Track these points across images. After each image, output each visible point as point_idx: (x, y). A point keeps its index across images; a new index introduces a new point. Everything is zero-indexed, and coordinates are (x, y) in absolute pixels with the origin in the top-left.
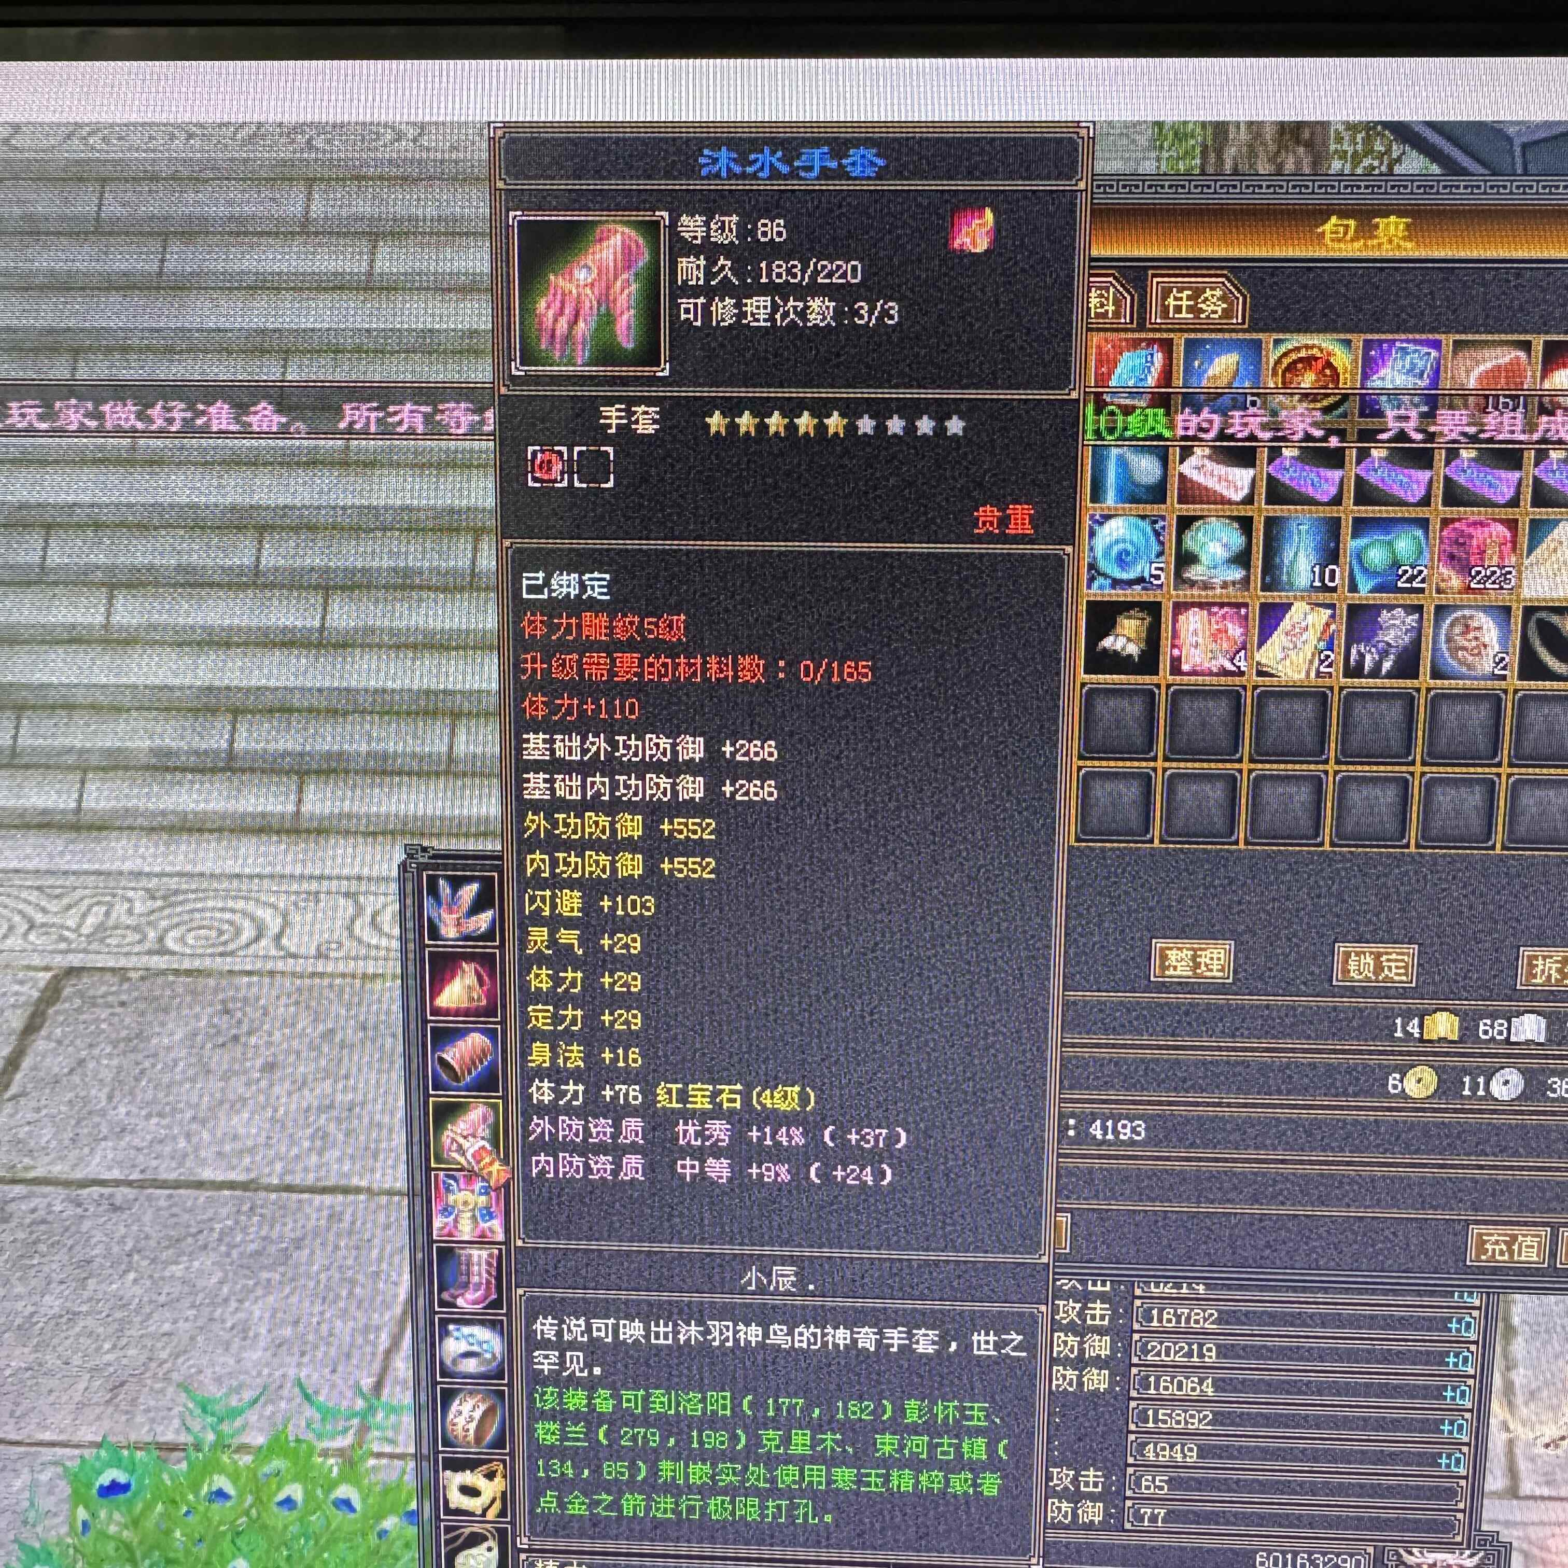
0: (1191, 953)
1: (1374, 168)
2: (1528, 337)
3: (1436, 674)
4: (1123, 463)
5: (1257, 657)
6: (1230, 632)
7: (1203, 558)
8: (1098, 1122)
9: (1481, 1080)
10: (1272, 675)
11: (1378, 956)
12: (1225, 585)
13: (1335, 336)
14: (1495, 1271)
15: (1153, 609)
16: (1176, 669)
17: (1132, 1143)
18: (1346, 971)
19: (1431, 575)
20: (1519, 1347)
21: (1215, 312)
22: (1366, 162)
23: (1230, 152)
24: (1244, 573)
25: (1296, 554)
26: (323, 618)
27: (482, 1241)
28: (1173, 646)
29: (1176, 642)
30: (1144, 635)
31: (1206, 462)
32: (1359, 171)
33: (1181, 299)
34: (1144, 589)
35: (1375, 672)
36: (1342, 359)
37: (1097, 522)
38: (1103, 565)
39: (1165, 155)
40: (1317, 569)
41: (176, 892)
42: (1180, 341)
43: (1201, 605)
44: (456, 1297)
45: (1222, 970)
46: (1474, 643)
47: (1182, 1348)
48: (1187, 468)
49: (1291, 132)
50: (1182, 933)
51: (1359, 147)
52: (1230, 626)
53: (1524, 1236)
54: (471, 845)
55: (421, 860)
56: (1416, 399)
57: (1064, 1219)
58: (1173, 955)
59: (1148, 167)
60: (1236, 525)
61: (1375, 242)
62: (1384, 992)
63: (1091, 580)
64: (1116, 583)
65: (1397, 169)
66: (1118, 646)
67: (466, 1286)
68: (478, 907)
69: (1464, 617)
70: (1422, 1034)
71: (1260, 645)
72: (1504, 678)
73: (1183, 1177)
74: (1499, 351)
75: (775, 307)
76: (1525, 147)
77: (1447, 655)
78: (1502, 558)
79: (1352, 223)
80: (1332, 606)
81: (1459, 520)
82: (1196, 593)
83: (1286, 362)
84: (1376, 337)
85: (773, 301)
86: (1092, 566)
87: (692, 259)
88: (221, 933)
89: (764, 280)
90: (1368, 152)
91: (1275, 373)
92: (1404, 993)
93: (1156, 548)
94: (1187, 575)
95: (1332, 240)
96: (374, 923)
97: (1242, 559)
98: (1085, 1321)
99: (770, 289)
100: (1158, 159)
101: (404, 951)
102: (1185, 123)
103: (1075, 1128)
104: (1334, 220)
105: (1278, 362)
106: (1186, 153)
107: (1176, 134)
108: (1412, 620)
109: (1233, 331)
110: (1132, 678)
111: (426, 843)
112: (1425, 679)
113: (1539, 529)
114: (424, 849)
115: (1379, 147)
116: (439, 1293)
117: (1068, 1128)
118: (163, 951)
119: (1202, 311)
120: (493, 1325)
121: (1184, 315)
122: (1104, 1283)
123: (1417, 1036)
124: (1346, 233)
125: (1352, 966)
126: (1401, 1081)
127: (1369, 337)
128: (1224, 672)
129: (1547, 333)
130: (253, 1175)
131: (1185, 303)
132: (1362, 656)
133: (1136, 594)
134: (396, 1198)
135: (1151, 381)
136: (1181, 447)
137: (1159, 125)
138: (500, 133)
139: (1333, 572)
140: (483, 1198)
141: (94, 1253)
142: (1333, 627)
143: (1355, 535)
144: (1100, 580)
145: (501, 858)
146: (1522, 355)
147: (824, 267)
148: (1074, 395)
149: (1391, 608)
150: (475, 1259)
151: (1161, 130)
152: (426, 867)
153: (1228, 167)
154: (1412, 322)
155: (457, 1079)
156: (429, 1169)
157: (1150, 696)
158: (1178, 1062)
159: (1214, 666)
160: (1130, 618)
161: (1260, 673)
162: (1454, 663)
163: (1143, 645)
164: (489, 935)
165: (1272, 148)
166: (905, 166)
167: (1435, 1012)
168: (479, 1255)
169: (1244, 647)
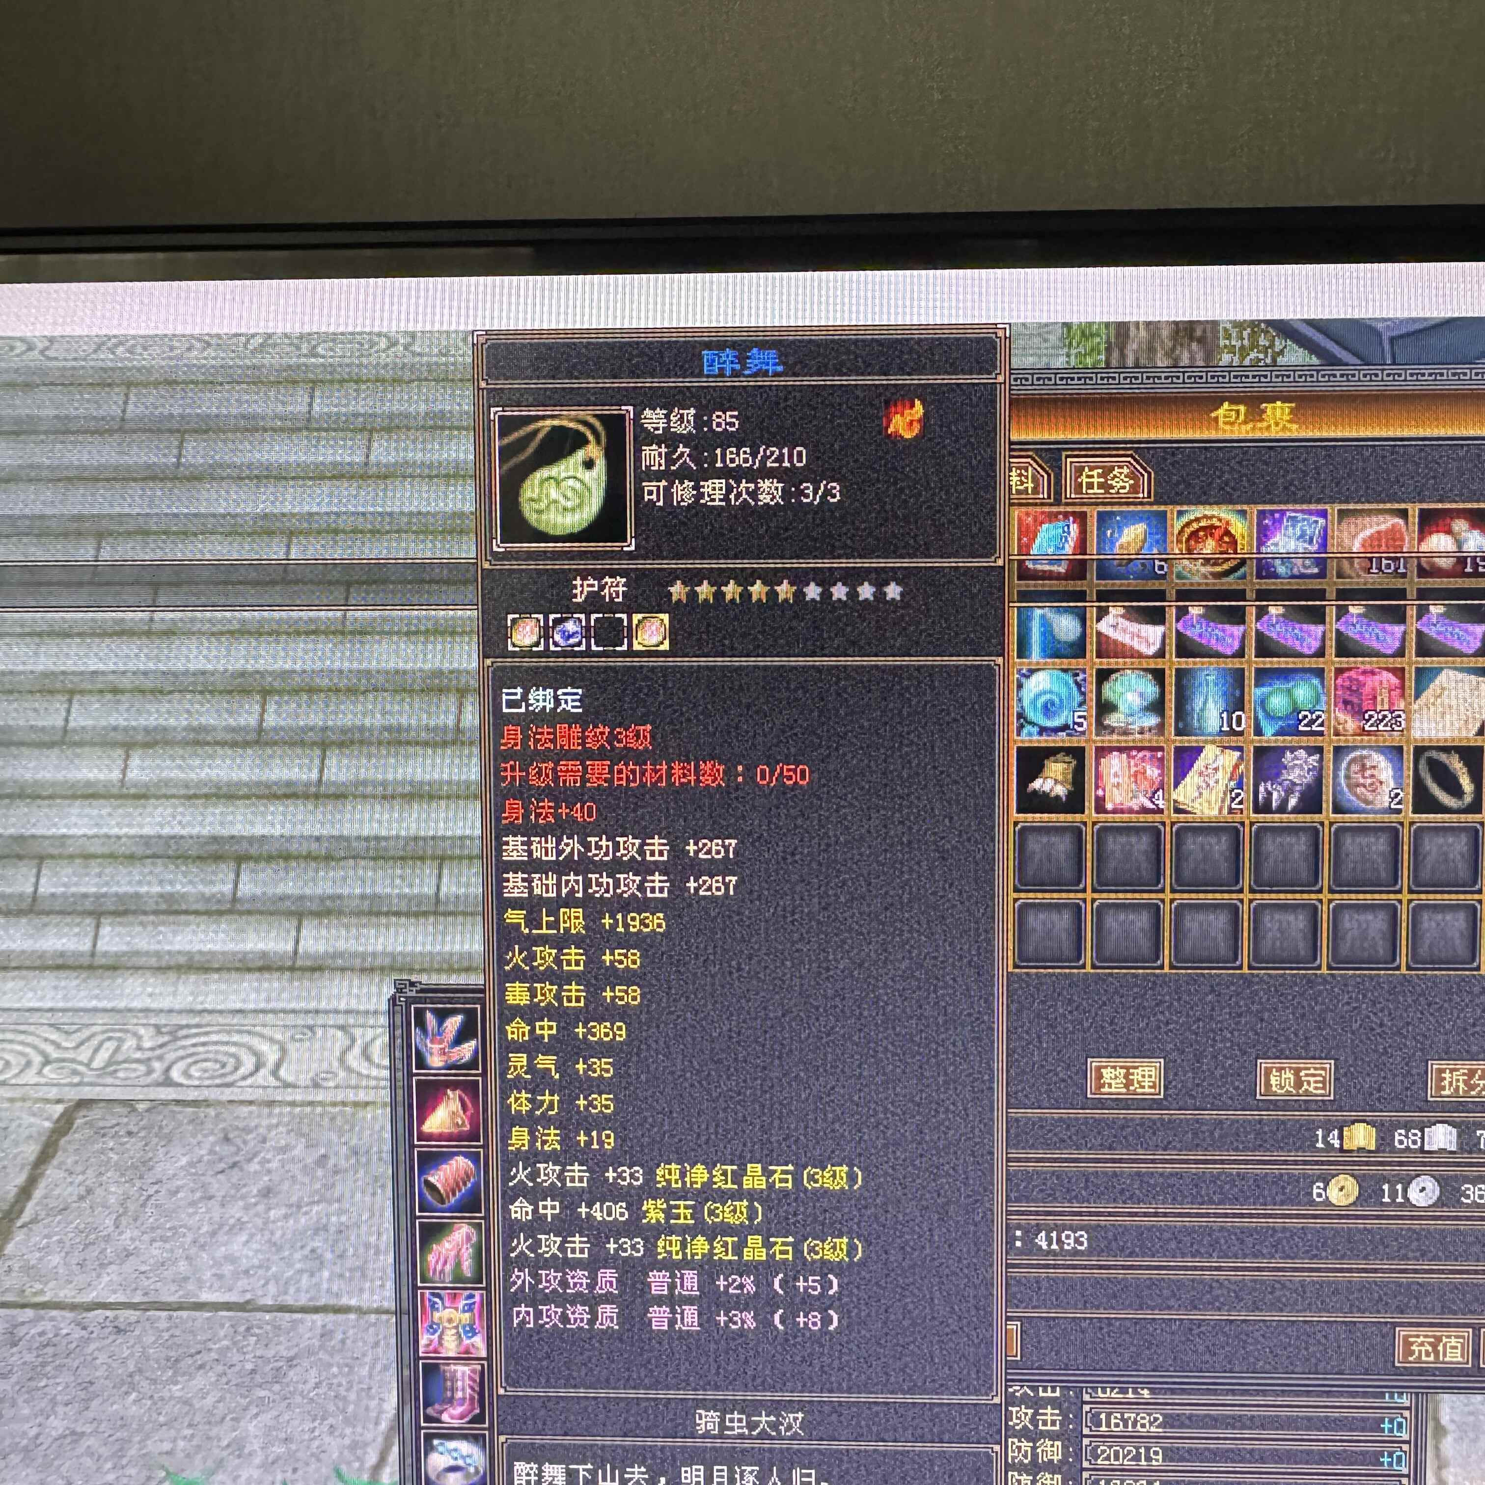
0: (1123, 1071)
1: (1260, 360)
2: (1403, 506)
3: (1337, 809)
4: (1046, 624)
5: (1174, 796)
6: (1149, 772)
7: (1122, 707)
8: (1043, 1234)
9: (1399, 1187)
10: (1188, 812)
11: (1297, 1071)
12: (1141, 732)
13: (1230, 507)
14: (1422, 1371)
15: (1078, 753)
16: (1100, 807)
17: (1075, 1253)
18: (1268, 1084)
19: (1329, 718)
20: (1448, 1445)
21: (1124, 488)
22: (1253, 355)
23: (1132, 347)
24: (1158, 720)
25: (1205, 703)
26: (321, 771)
27: (465, 1357)
28: (1097, 787)
29: (1100, 783)
30: (1070, 777)
31: (1121, 620)
32: (1247, 362)
33: (1092, 477)
34: (1068, 735)
35: (1282, 809)
36: (1238, 527)
37: (1024, 675)
38: (1031, 715)
39: (1073, 352)
40: (1225, 715)
41: (182, 1027)
42: (1093, 513)
43: (1120, 750)
44: (441, 1412)
45: (1154, 1087)
46: (1369, 781)
47: (1129, 1452)
48: (1104, 626)
49: (1185, 329)
50: (1115, 1053)
51: (1246, 342)
52: (1148, 767)
53: (1449, 1337)
54: (454, 980)
55: (409, 994)
56: (1307, 562)
57: (1014, 1326)
58: (1107, 1073)
59: (1060, 362)
60: (1150, 676)
61: (1265, 424)
62: (1307, 1105)
63: (1021, 727)
64: (1043, 730)
65: (1280, 360)
66: (1047, 788)
67: (451, 1401)
68: (461, 1037)
69: (1360, 756)
70: (1341, 1145)
71: (1176, 786)
72: (1399, 811)
73: (1125, 1285)
74: (1381, 518)
75: (729, 489)
76: (1392, 340)
77: (1346, 789)
78: (1391, 703)
79: (1242, 408)
80: (1240, 749)
81: (1349, 669)
82: (1115, 739)
83: (1188, 531)
84: (1268, 507)
85: (727, 484)
86: (1020, 716)
87: (654, 447)
88: (224, 1066)
89: (719, 465)
90: (1254, 346)
91: (1179, 541)
92: (1323, 1106)
93: (1078, 698)
94: (1107, 722)
95: (1225, 423)
96: (366, 1055)
97: (1157, 707)
98: (1036, 1426)
99: (726, 473)
100: (1068, 356)
101: (393, 1080)
102: (1090, 324)
103: (1021, 1239)
104: (1226, 405)
105: (1181, 532)
106: (1092, 350)
107: (1083, 334)
108: (1313, 759)
109: (1141, 504)
110: (1062, 817)
111: (414, 978)
112: (1328, 814)
113: (1424, 676)
114: (412, 984)
115: (1263, 341)
116: (425, 1408)
117: (1015, 1238)
118: (168, 1082)
119: (1113, 487)
120: (476, 1439)
121: (1096, 490)
122: (1054, 1391)
123: (1337, 1146)
124: (1238, 417)
125: (1273, 1081)
126: (1325, 1189)
127: (1261, 507)
128: (1144, 810)
129: (1421, 501)
130: (248, 1296)
131: (1095, 480)
132: (1270, 794)
133: (1061, 740)
134: (384, 1317)
135: (1069, 548)
136: (1098, 607)
137: (1067, 326)
138: (482, 340)
139: (1239, 718)
140: (467, 1315)
141: (98, 1374)
142: (1242, 767)
143: (1256, 686)
144: (1028, 728)
145: (483, 991)
146: (1401, 522)
147: (772, 453)
148: (1000, 563)
149: (1293, 749)
150: (459, 1375)
151: (1069, 331)
152: (415, 1000)
153: (1130, 362)
154: (1300, 494)
155: (443, 1202)
156: (415, 1288)
157: (1077, 834)
158: (1115, 1174)
159: (1135, 805)
160: (1056, 762)
161: (1178, 811)
162: (1353, 799)
163: (1069, 787)
164: (472, 1064)
165: (1169, 344)
166: (842, 364)
167: (1353, 1122)
168: (463, 1372)
169: (1161, 786)
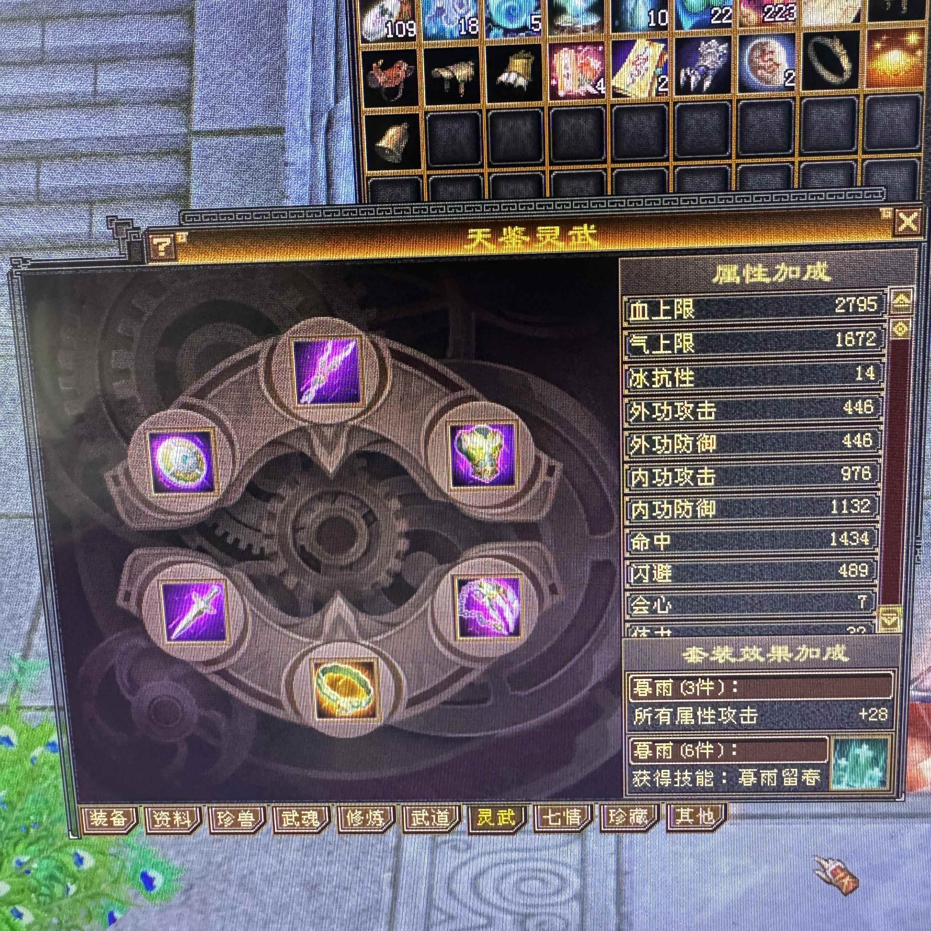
3: (743, 88)
5: (613, 83)
6: (592, 64)
7: (569, 10)
10: (625, 96)
12: (585, 29)
15: (535, 50)
16: (554, 95)
19: (735, 12)
24: (599, 19)
25: (636, 3)
28: (551, 78)
29: (554, 75)
30: (529, 70)
34: (527, 35)
35: (699, 90)
38: (497, 19)
40: (652, 13)
43: (570, 46)
46: (769, 63)
52: (592, 60)
55: (24, 269)
63: (489, 31)
64: (507, 32)
66: (511, 80)
69: (761, 43)
71: (614, 75)
72: (792, 89)
77: (750, 73)
80: (664, 41)
82: (564, 37)
86: (488, 21)
93: (534, 4)
94: (558, 23)
97: (597, 8)
101: (16, 337)
108: (723, 48)
110: (523, 104)
111: (26, 255)
112: (735, 93)
114: (25, 261)
128: (589, 95)
132: (688, 78)
133: (522, 39)
134: (26, 520)
139: (663, 15)
142: (666, 57)
144: (495, 31)
149: (707, 40)
157: (537, 116)
159: (581, 91)
160: (519, 58)
161: (616, 95)
162: (755, 79)
163: (529, 79)
169: (602, 75)
